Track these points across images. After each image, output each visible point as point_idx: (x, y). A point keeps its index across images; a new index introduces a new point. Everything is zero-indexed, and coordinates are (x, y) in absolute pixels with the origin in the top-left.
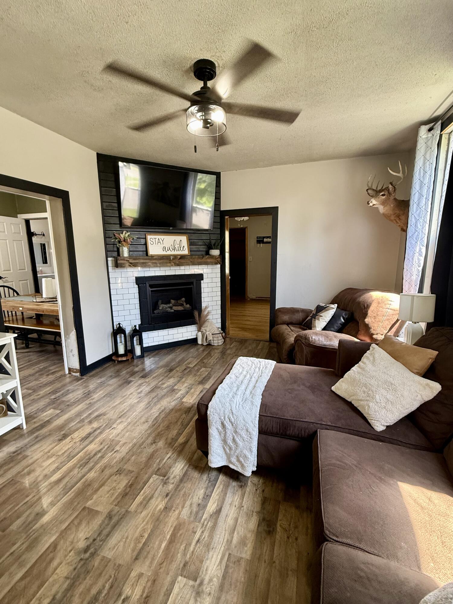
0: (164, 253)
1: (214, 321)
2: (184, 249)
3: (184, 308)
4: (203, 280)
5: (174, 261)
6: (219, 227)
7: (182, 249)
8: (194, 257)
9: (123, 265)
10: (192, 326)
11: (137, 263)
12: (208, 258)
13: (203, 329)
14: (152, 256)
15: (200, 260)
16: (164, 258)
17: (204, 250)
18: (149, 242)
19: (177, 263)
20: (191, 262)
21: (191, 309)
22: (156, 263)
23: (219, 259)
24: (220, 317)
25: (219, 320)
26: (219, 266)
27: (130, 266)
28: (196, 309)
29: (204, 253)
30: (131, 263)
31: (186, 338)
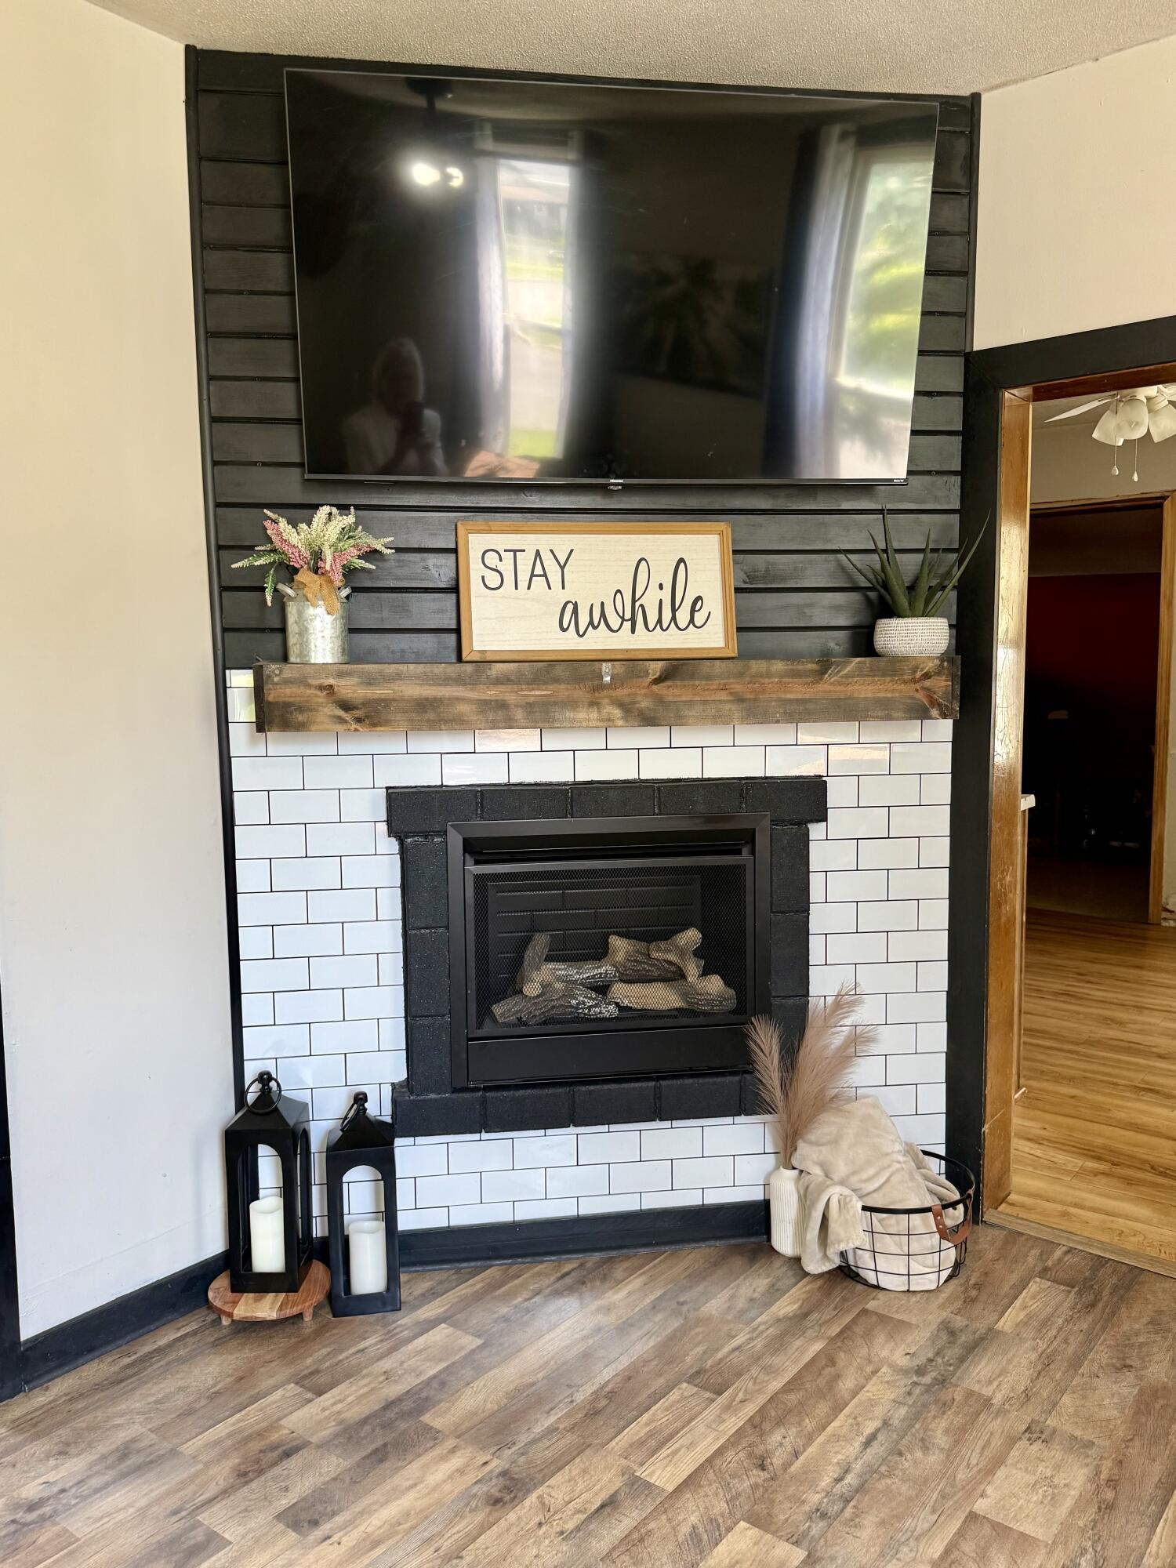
0: (568, 643)
1: (896, 1100)
2: (699, 618)
3: (684, 995)
4: (823, 818)
5: (620, 693)
6: (957, 466)
7: (683, 617)
8: (757, 666)
9: (301, 718)
10: (742, 1119)
11: (386, 702)
12: (860, 673)
13: (807, 1153)
14: (484, 662)
15: (798, 691)
16: (559, 670)
17: (842, 621)
18: (475, 571)
19: (644, 704)
20: (740, 700)
21: (732, 1004)
22: (503, 705)
23: (942, 685)
24: (941, 1074)
25: (937, 1098)
26: (944, 728)
27: (341, 720)
28: (766, 1010)
29: (836, 642)
30: (346, 706)
31: (692, 1199)
